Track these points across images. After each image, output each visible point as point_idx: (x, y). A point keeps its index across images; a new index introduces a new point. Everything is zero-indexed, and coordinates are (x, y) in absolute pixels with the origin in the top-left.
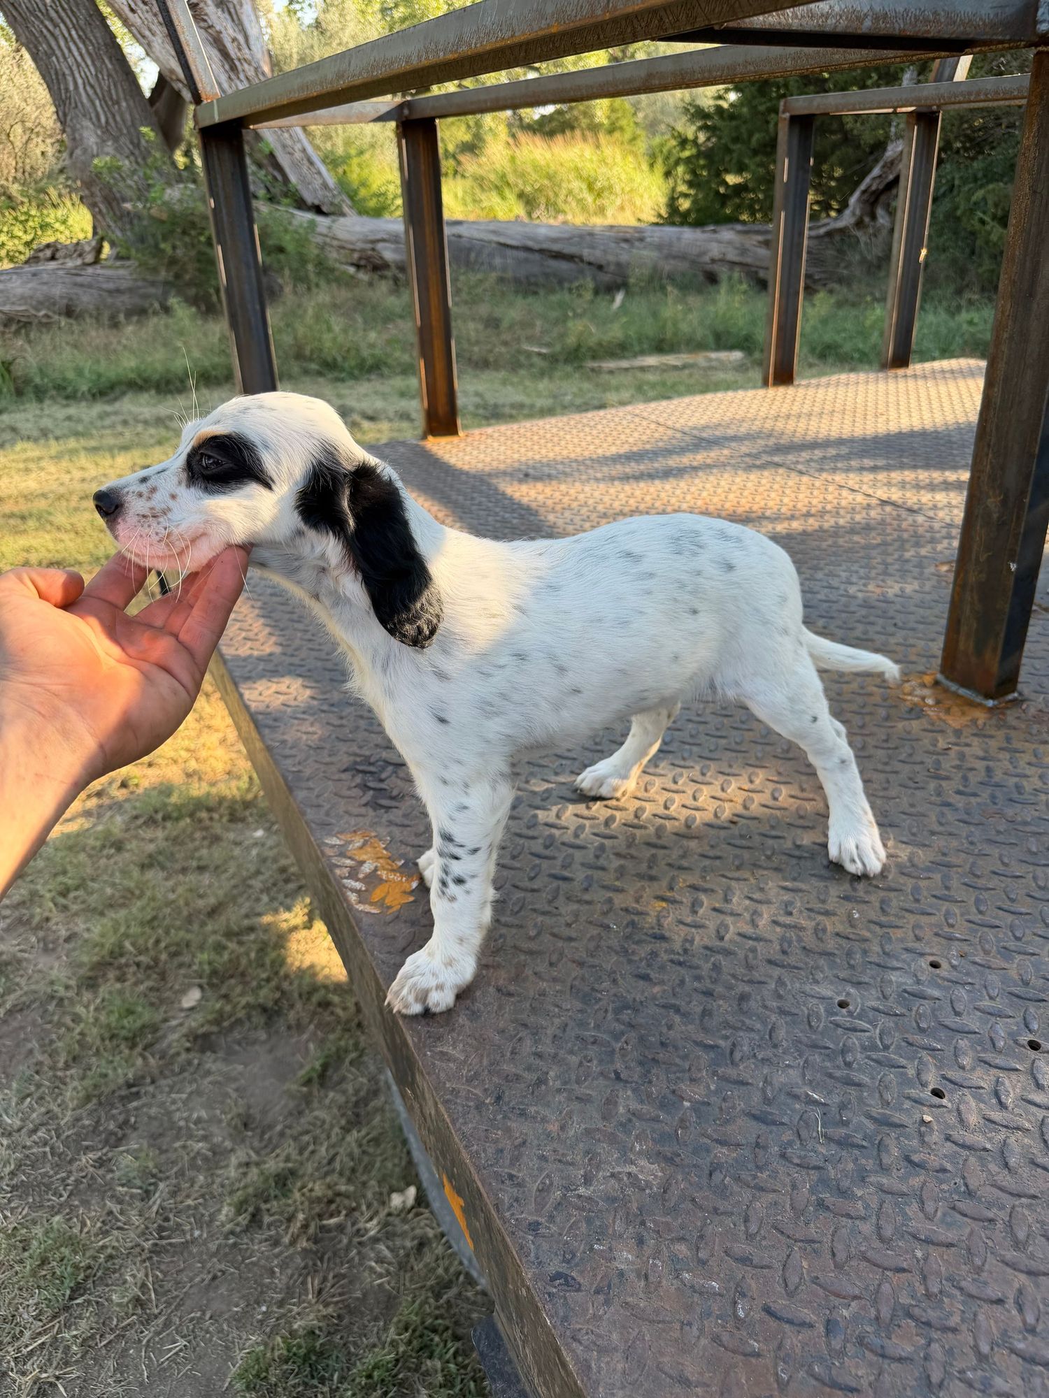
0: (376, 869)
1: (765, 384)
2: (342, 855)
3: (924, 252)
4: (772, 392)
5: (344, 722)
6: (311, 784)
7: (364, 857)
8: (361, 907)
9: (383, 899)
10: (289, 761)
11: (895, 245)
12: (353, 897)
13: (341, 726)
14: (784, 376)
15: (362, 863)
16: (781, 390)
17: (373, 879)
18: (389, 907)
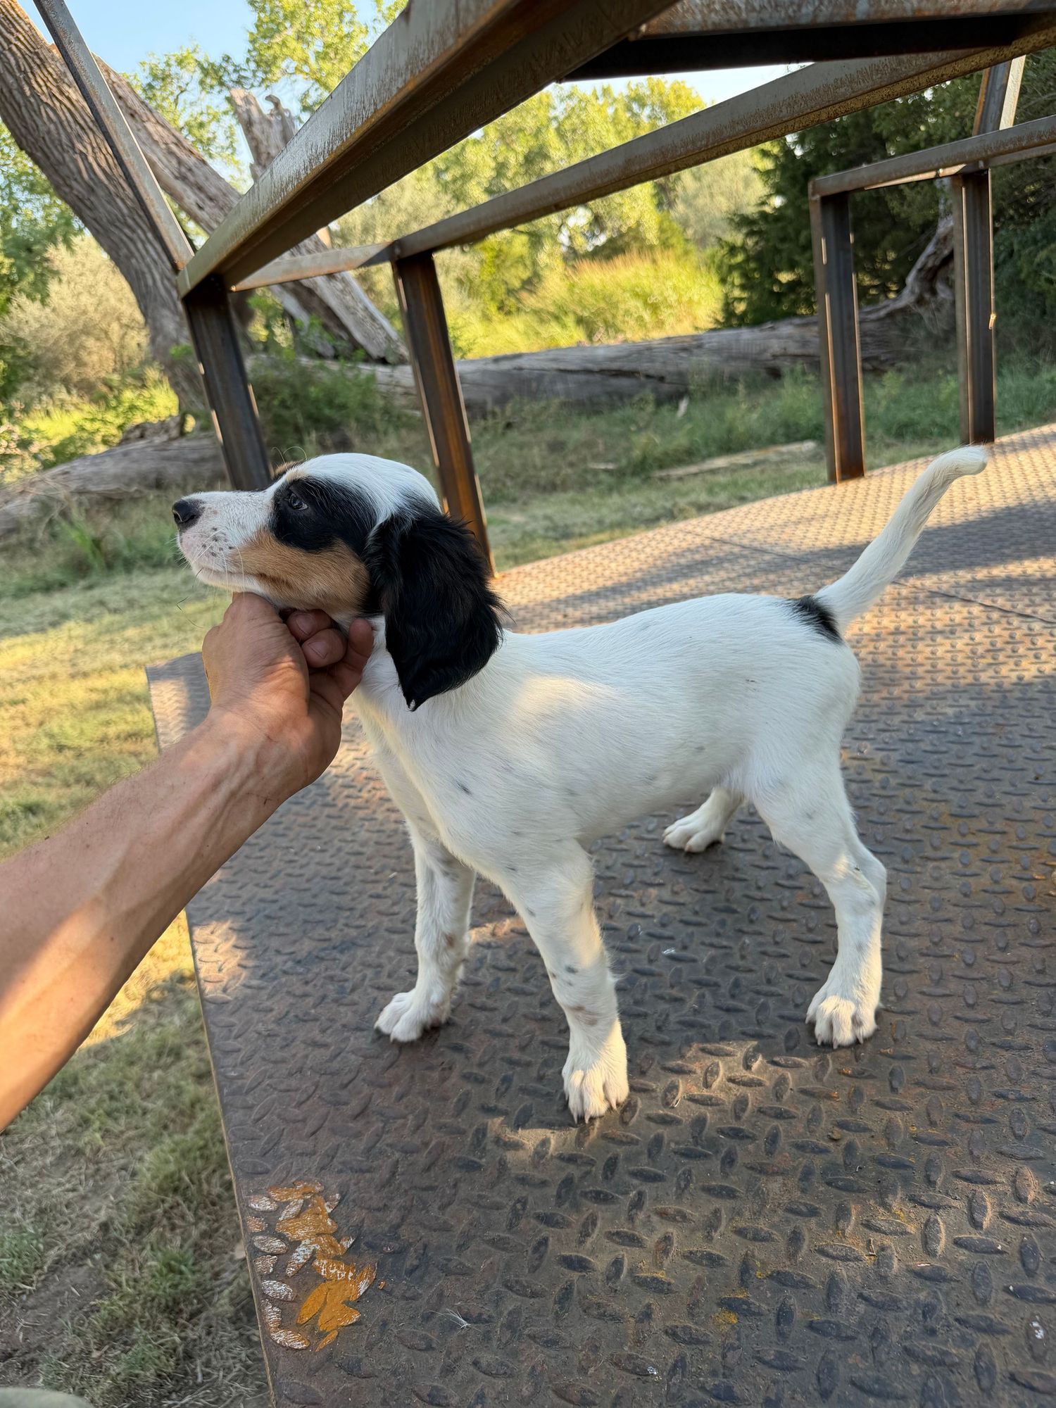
0: (313, 1258)
1: (832, 480)
2: (271, 1231)
3: (993, 317)
4: (840, 488)
5: (309, 988)
6: (250, 1100)
7: (301, 1233)
8: (280, 1337)
9: (315, 1318)
11: (959, 314)
12: (272, 1314)
13: (305, 995)
14: (852, 468)
15: (297, 1243)
16: (852, 484)
17: (307, 1277)
18: (322, 1335)
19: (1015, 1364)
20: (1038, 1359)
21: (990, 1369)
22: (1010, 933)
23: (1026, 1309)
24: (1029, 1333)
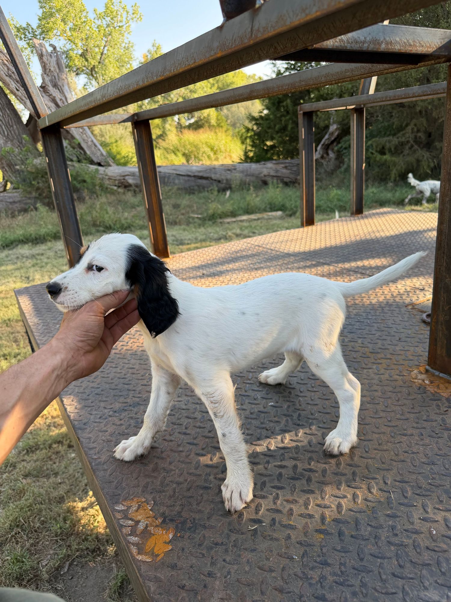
0: (147, 526)
1: (302, 226)
2: (126, 517)
3: (364, 165)
4: (306, 229)
5: (122, 422)
6: (105, 467)
7: (139, 518)
8: (140, 557)
9: (153, 549)
10: (92, 452)
11: (352, 163)
12: (134, 550)
13: (121, 425)
14: (310, 222)
15: (139, 521)
16: (310, 228)
17: (146, 534)
18: (157, 556)
19: (427, 543)
20: (434, 541)
21: (419, 545)
22: (399, 395)
23: (428, 525)
24: (430, 533)
